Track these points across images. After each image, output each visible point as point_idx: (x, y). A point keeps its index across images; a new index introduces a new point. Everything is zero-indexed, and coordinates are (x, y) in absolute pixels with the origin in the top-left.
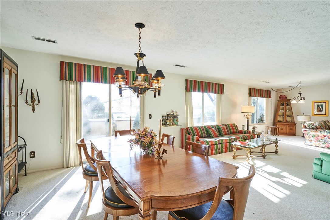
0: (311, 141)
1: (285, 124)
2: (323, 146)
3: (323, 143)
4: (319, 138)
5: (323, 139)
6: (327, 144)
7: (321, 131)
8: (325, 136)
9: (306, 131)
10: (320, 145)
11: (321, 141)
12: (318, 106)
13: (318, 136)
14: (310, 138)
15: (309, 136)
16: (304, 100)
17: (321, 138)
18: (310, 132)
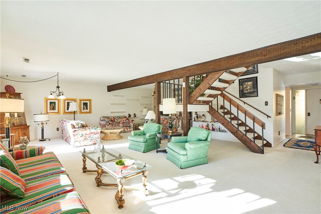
0: (80, 142)
1: (18, 128)
2: (90, 143)
3: (90, 140)
4: (87, 136)
5: (90, 137)
6: (93, 140)
7: (90, 129)
8: (92, 133)
9: (76, 132)
10: (88, 143)
11: (89, 139)
12: (51, 103)
13: (86, 134)
14: (79, 138)
15: (78, 137)
16: (63, 95)
17: (88, 136)
18: (80, 131)
